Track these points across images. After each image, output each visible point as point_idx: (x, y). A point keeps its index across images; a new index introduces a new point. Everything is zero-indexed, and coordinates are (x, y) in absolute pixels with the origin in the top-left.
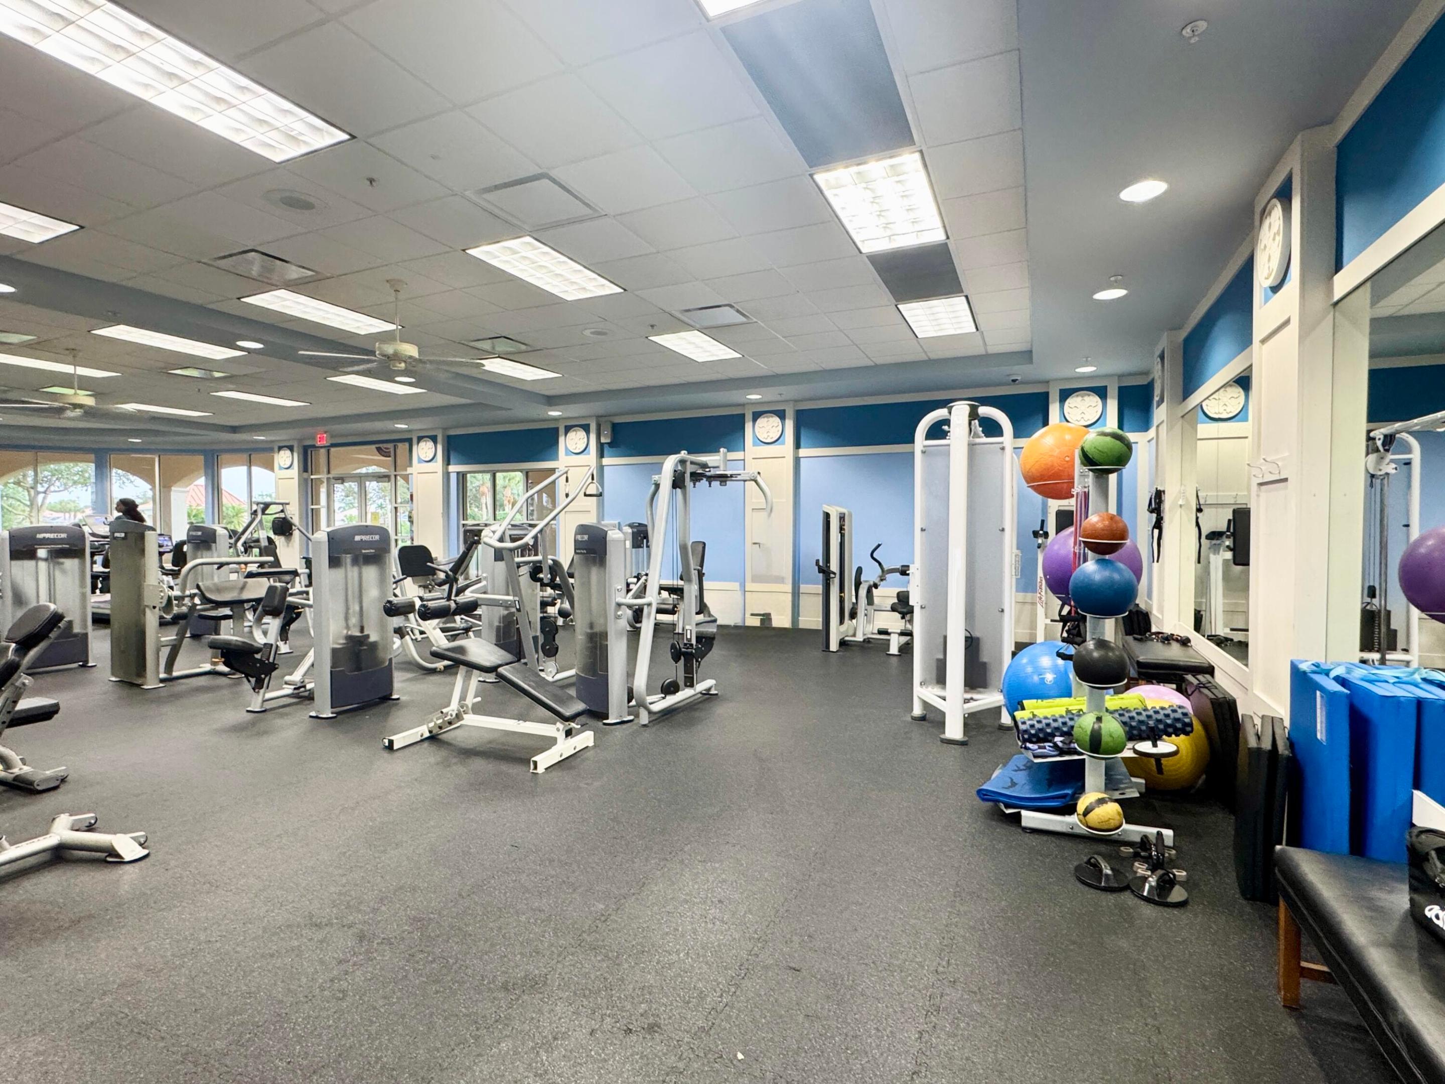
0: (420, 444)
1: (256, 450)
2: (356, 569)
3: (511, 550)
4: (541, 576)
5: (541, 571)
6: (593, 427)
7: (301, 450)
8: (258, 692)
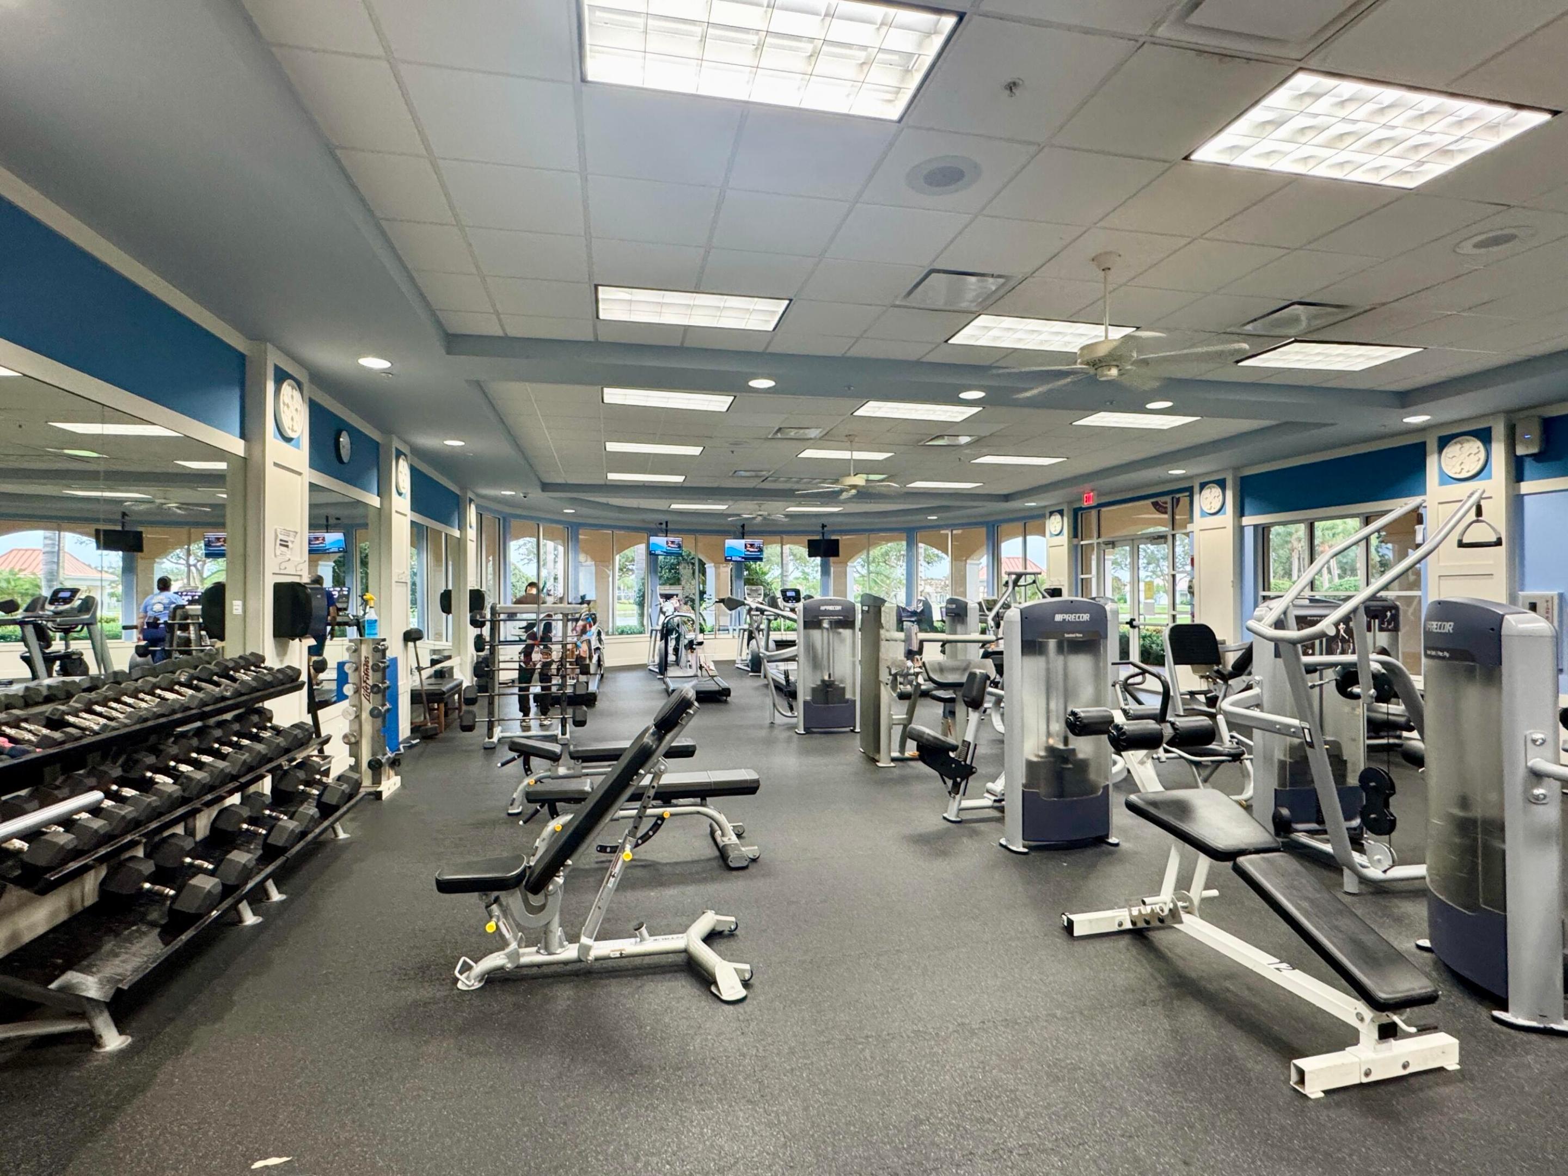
0: (1203, 492)
1: (1033, 517)
2: (1061, 658)
3: (1294, 643)
4: (1356, 690)
5: (1356, 682)
6: (1499, 431)
7: (1072, 513)
8: (954, 798)
